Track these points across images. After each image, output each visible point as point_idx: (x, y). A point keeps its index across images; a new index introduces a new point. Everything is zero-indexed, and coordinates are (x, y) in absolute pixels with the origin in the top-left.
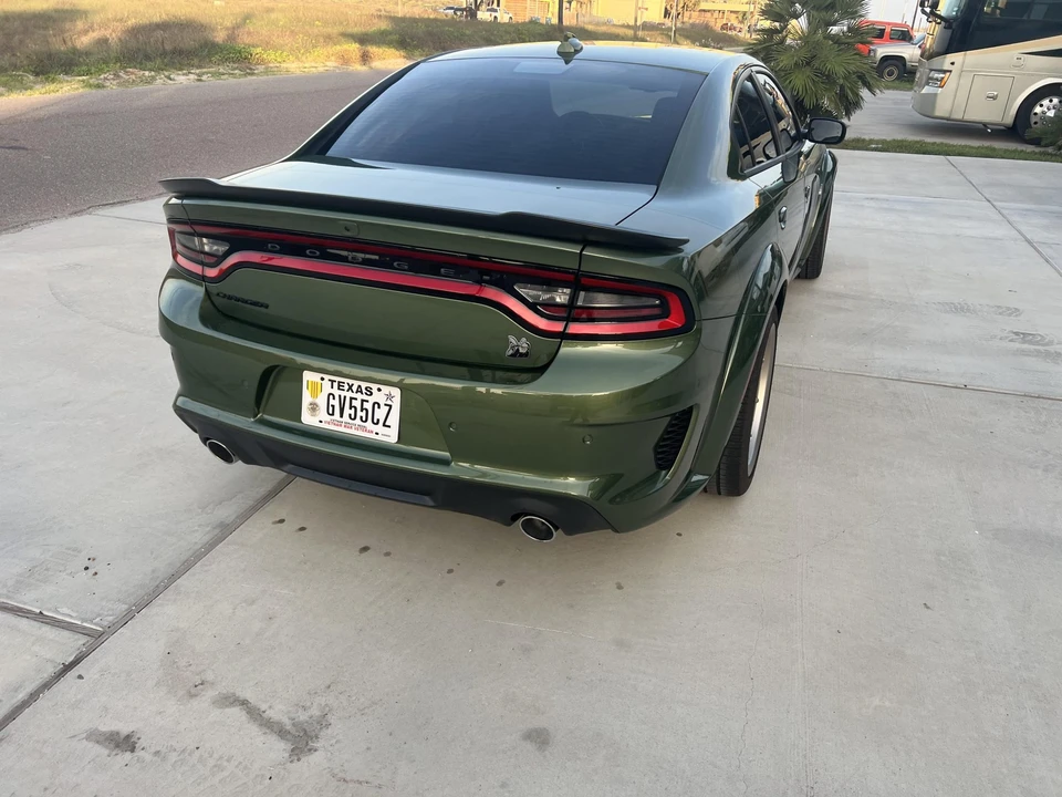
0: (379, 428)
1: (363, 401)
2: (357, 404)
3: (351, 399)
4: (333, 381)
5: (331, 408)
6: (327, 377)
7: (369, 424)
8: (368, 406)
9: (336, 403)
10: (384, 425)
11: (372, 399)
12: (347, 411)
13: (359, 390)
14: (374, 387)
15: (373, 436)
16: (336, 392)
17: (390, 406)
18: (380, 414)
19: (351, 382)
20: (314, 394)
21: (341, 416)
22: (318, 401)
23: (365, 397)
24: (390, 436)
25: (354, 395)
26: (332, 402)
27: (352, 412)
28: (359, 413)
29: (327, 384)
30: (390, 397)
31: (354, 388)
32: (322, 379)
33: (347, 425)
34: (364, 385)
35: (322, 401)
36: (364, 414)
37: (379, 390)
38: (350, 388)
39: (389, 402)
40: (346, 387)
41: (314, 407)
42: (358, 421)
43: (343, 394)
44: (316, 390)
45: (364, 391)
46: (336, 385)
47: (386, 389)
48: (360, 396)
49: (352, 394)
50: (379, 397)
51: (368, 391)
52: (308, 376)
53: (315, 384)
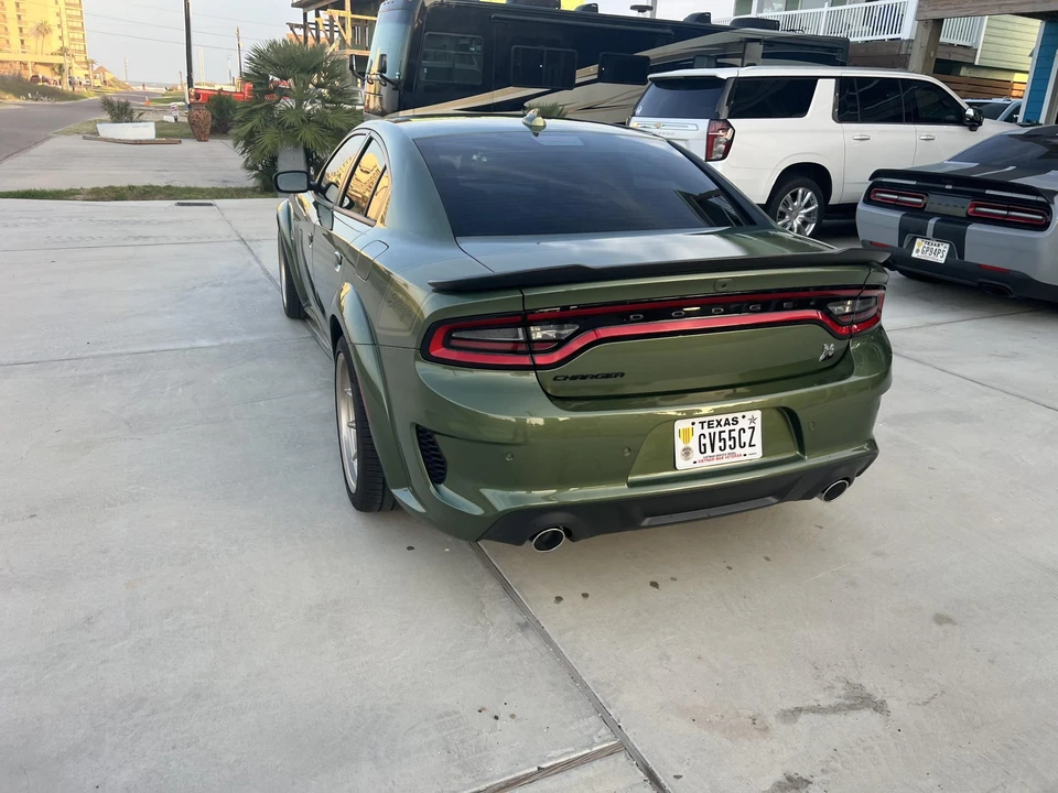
0: (747, 449)
1: (730, 431)
2: (724, 435)
3: (720, 433)
4: (702, 423)
5: (703, 447)
6: (697, 420)
7: (738, 450)
9: (707, 441)
10: (750, 446)
11: (737, 427)
12: (718, 444)
13: (727, 424)
14: (739, 415)
15: (743, 458)
16: (706, 431)
17: (753, 428)
18: (745, 438)
19: (719, 418)
20: (686, 440)
21: (713, 451)
22: (690, 445)
23: (732, 427)
24: (755, 453)
25: (722, 429)
26: (703, 441)
27: (722, 444)
28: (728, 443)
29: (698, 426)
30: (753, 420)
31: (722, 423)
32: (693, 424)
33: (719, 457)
34: (730, 417)
35: (694, 444)
36: (732, 443)
37: (744, 417)
38: (719, 423)
39: (753, 425)
40: (716, 423)
41: (687, 452)
42: (728, 450)
43: (712, 431)
44: (687, 434)
45: (731, 422)
46: (706, 425)
47: (749, 414)
48: (727, 428)
49: (719, 429)
50: (744, 423)
51: (735, 421)
52: (680, 425)
53: (686, 431)
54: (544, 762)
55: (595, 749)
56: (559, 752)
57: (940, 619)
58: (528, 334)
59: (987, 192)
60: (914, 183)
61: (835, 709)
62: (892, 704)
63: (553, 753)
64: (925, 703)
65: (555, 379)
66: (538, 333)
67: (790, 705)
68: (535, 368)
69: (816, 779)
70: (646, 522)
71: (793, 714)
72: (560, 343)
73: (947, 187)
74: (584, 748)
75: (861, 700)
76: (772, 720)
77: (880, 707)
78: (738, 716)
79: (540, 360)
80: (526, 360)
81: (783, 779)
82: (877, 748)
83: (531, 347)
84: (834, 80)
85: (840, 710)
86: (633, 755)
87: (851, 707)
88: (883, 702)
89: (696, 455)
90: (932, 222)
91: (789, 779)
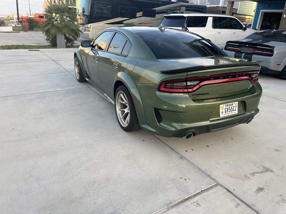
0: (235, 111)
2: (230, 108)
6: (225, 105)
7: (233, 112)
8: (232, 108)
9: (226, 110)
11: (233, 106)
12: (229, 110)
13: (231, 105)
14: (233, 103)
15: (234, 114)
16: (226, 107)
17: (236, 106)
18: (234, 109)
19: (229, 104)
20: (222, 110)
21: (228, 112)
23: (232, 106)
24: (236, 112)
27: (230, 110)
30: (236, 104)
31: (230, 105)
33: (229, 114)
34: (231, 103)
35: (224, 110)
36: (232, 110)
41: (222, 112)
42: (231, 112)
43: (228, 107)
44: (222, 108)
47: (235, 103)
48: (231, 106)
49: (229, 106)
50: (234, 105)
51: (232, 104)
52: (221, 106)
53: (222, 107)
54: (202, 189)
55: (212, 185)
56: (204, 186)
57: (276, 150)
58: (187, 84)
59: (257, 47)
60: (238, 44)
61: (262, 172)
62: (274, 170)
63: (203, 187)
64: (281, 169)
65: (193, 95)
66: (189, 83)
67: (252, 172)
68: (188, 92)
69: (265, 188)
70: (212, 130)
71: (253, 174)
72: (195, 86)
73: (247, 45)
74: (210, 185)
75: (267, 170)
76: (249, 176)
77: (272, 171)
78: (241, 175)
79: (189, 90)
80: (186, 90)
81: (258, 188)
82: (275, 180)
83: (187, 87)
84: (212, 17)
85: (263, 172)
86: (221, 186)
87: (266, 171)
88: (272, 170)
89: (224, 113)
90: (243, 54)
91: (259, 188)
